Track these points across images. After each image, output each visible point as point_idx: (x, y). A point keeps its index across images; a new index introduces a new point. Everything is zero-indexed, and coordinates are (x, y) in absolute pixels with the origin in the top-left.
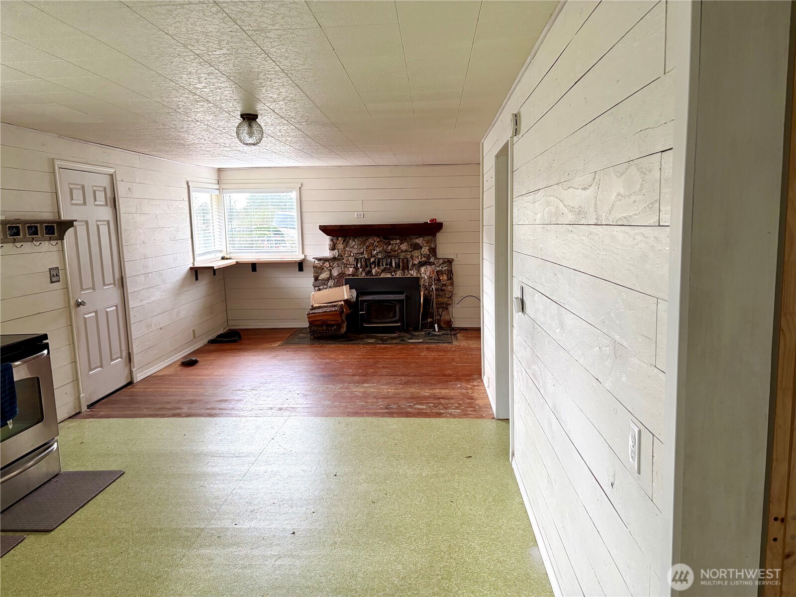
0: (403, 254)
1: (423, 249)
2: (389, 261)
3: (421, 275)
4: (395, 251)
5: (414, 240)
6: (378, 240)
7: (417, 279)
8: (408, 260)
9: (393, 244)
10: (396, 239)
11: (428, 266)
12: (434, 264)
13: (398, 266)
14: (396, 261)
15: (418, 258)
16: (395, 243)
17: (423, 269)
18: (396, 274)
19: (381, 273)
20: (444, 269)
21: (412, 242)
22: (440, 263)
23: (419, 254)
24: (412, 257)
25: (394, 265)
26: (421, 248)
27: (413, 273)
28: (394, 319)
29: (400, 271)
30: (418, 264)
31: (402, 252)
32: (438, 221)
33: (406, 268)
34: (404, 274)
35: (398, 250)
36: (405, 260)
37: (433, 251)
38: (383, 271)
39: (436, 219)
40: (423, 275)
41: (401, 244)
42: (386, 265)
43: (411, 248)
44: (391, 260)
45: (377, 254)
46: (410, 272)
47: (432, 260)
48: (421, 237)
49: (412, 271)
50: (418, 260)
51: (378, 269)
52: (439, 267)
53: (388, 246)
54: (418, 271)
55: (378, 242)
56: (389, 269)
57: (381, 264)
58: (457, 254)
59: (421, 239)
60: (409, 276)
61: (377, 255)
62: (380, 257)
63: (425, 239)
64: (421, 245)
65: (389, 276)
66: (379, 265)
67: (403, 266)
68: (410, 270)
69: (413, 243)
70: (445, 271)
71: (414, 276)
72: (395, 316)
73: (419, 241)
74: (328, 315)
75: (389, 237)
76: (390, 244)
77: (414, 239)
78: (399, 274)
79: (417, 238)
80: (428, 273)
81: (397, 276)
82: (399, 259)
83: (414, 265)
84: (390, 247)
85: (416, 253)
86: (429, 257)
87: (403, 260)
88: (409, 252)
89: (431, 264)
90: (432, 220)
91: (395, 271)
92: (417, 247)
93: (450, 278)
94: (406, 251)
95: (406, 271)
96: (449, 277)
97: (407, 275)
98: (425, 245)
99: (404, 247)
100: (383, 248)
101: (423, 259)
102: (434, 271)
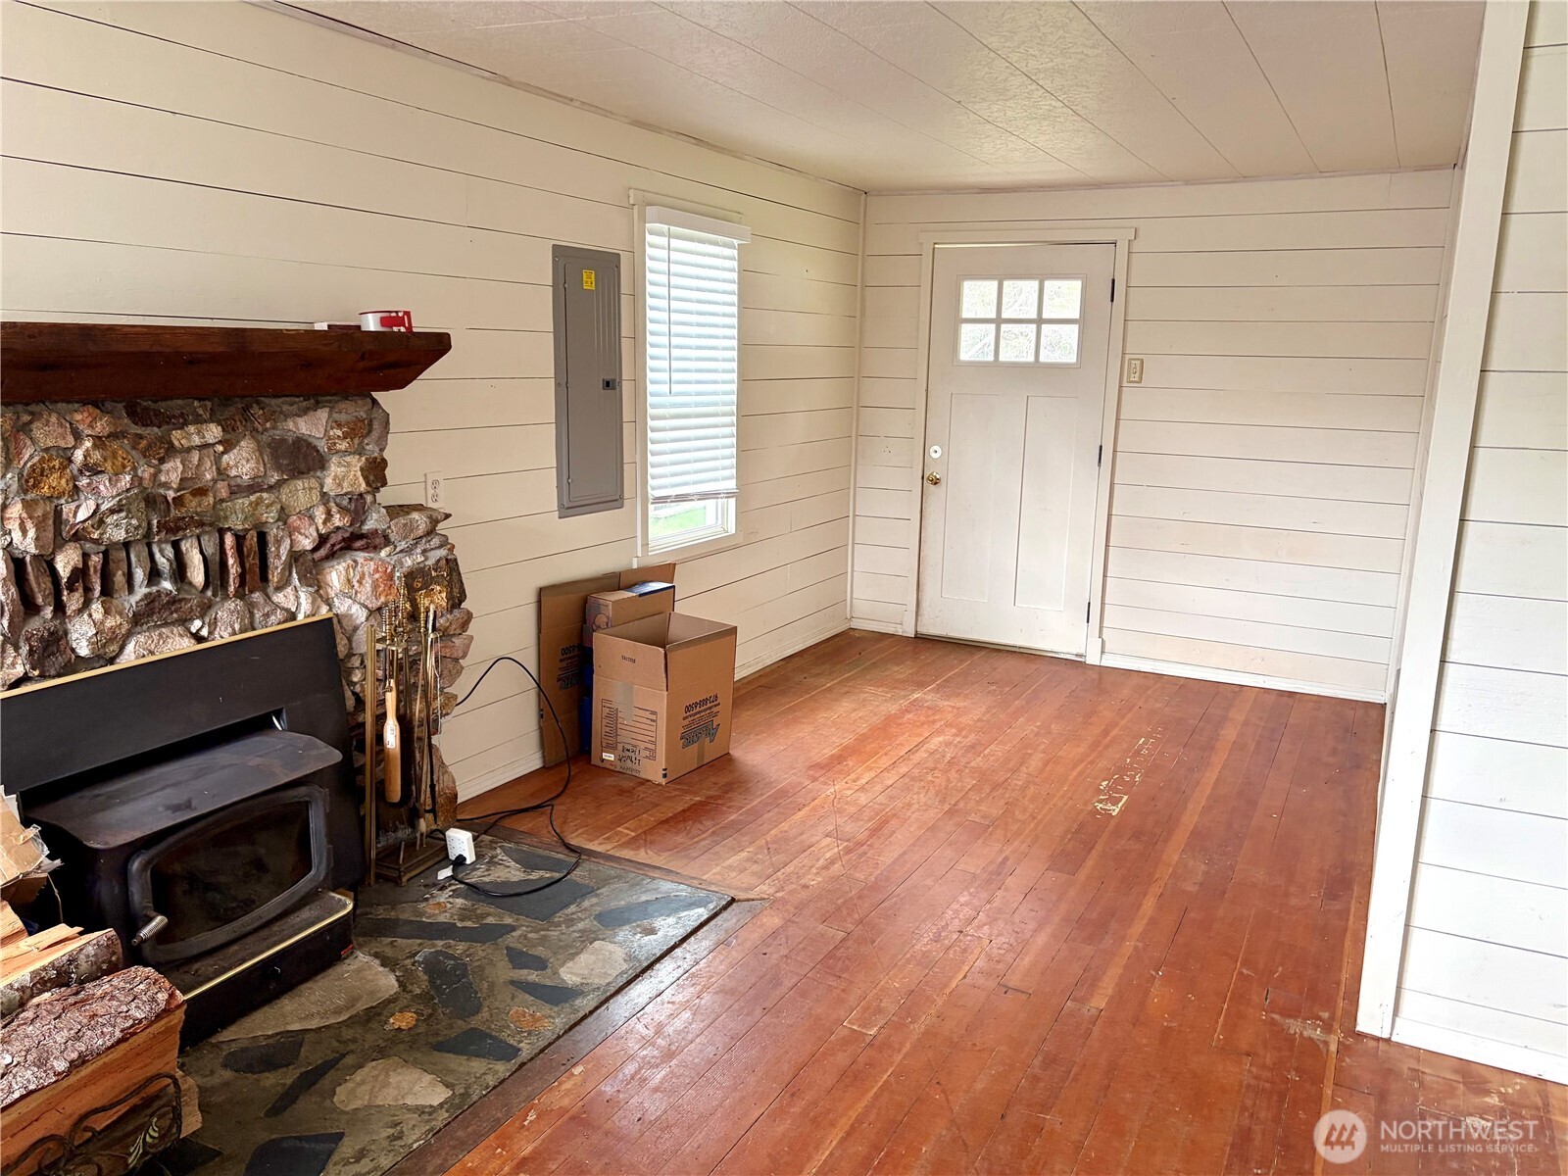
0: (243, 503)
1: (335, 468)
2: (169, 551)
3: (329, 603)
4: (201, 492)
5: (290, 425)
6: (102, 426)
7: (324, 631)
8: (262, 538)
9: (189, 450)
10: (199, 420)
11: (360, 556)
12: (387, 541)
13: (216, 572)
14: (210, 549)
15: (312, 518)
16: (197, 440)
17: (335, 576)
18: (213, 625)
19: (129, 635)
20: (430, 562)
21: (277, 434)
22: (420, 532)
23: (316, 496)
24: (283, 516)
25: (197, 575)
26: (321, 463)
27: (297, 603)
28: (304, 885)
29: (231, 605)
30: (315, 549)
31: (236, 491)
32: (420, 325)
33: (257, 575)
34: (252, 615)
35: (215, 481)
36: (252, 539)
37: (376, 473)
38: (138, 620)
39: (407, 313)
40: (342, 606)
41: (229, 445)
42: (154, 575)
43: (279, 468)
44: (176, 545)
45: (98, 519)
46: (279, 598)
47: (373, 522)
48: (317, 406)
49: (289, 590)
50: (312, 531)
51: (107, 612)
52: (408, 551)
53: (162, 461)
54: (320, 587)
55: (99, 442)
56: (174, 601)
57: (119, 578)
58: (436, 483)
59: (323, 414)
60: (274, 624)
61: (101, 522)
62: (120, 535)
63: (343, 417)
64: (322, 446)
65: (179, 644)
66: (107, 591)
67: (242, 577)
68: (279, 589)
69: (283, 440)
70: (437, 566)
71: (301, 619)
72: (305, 864)
73: (312, 426)
74: (105, 1071)
75: (162, 406)
76: (171, 451)
77: (286, 417)
78: (225, 626)
79: (304, 412)
80: (365, 591)
81: (223, 636)
82: (221, 532)
83: (295, 557)
84: (173, 472)
85: (300, 493)
86: (357, 507)
87: (240, 539)
88: (271, 488)
89: (373, 542)
90: (389, 320)
91: (205, 609)
92: (303, 460)
93: (457, 599)
94: (254, 487)
95: (257, 596)
96: (456, 591)
97: (267, 615)
98: (343, 445)
99: (243, 462)
100: (137, 480)
101: (338, 520)
102: (391, 577)
